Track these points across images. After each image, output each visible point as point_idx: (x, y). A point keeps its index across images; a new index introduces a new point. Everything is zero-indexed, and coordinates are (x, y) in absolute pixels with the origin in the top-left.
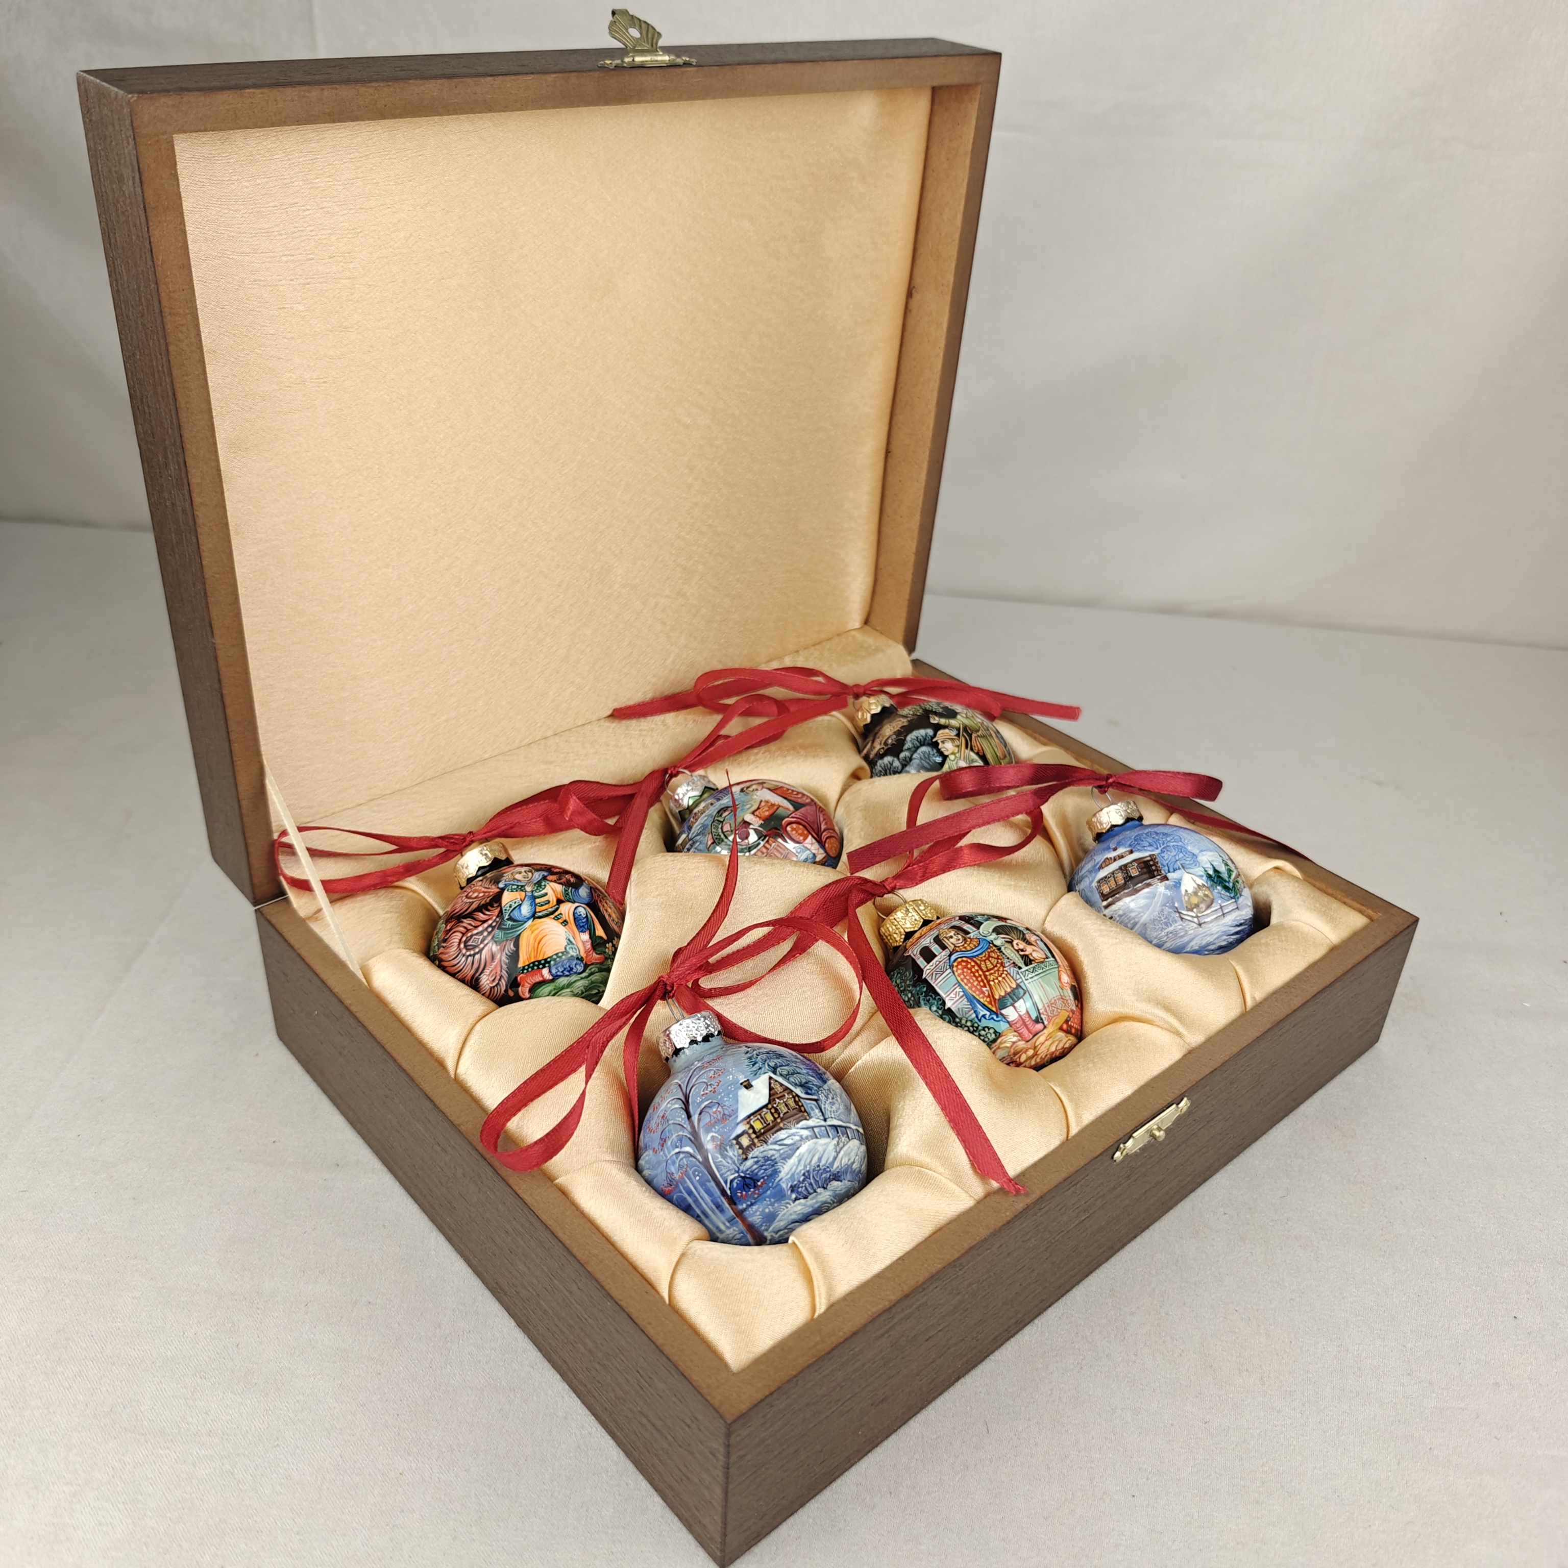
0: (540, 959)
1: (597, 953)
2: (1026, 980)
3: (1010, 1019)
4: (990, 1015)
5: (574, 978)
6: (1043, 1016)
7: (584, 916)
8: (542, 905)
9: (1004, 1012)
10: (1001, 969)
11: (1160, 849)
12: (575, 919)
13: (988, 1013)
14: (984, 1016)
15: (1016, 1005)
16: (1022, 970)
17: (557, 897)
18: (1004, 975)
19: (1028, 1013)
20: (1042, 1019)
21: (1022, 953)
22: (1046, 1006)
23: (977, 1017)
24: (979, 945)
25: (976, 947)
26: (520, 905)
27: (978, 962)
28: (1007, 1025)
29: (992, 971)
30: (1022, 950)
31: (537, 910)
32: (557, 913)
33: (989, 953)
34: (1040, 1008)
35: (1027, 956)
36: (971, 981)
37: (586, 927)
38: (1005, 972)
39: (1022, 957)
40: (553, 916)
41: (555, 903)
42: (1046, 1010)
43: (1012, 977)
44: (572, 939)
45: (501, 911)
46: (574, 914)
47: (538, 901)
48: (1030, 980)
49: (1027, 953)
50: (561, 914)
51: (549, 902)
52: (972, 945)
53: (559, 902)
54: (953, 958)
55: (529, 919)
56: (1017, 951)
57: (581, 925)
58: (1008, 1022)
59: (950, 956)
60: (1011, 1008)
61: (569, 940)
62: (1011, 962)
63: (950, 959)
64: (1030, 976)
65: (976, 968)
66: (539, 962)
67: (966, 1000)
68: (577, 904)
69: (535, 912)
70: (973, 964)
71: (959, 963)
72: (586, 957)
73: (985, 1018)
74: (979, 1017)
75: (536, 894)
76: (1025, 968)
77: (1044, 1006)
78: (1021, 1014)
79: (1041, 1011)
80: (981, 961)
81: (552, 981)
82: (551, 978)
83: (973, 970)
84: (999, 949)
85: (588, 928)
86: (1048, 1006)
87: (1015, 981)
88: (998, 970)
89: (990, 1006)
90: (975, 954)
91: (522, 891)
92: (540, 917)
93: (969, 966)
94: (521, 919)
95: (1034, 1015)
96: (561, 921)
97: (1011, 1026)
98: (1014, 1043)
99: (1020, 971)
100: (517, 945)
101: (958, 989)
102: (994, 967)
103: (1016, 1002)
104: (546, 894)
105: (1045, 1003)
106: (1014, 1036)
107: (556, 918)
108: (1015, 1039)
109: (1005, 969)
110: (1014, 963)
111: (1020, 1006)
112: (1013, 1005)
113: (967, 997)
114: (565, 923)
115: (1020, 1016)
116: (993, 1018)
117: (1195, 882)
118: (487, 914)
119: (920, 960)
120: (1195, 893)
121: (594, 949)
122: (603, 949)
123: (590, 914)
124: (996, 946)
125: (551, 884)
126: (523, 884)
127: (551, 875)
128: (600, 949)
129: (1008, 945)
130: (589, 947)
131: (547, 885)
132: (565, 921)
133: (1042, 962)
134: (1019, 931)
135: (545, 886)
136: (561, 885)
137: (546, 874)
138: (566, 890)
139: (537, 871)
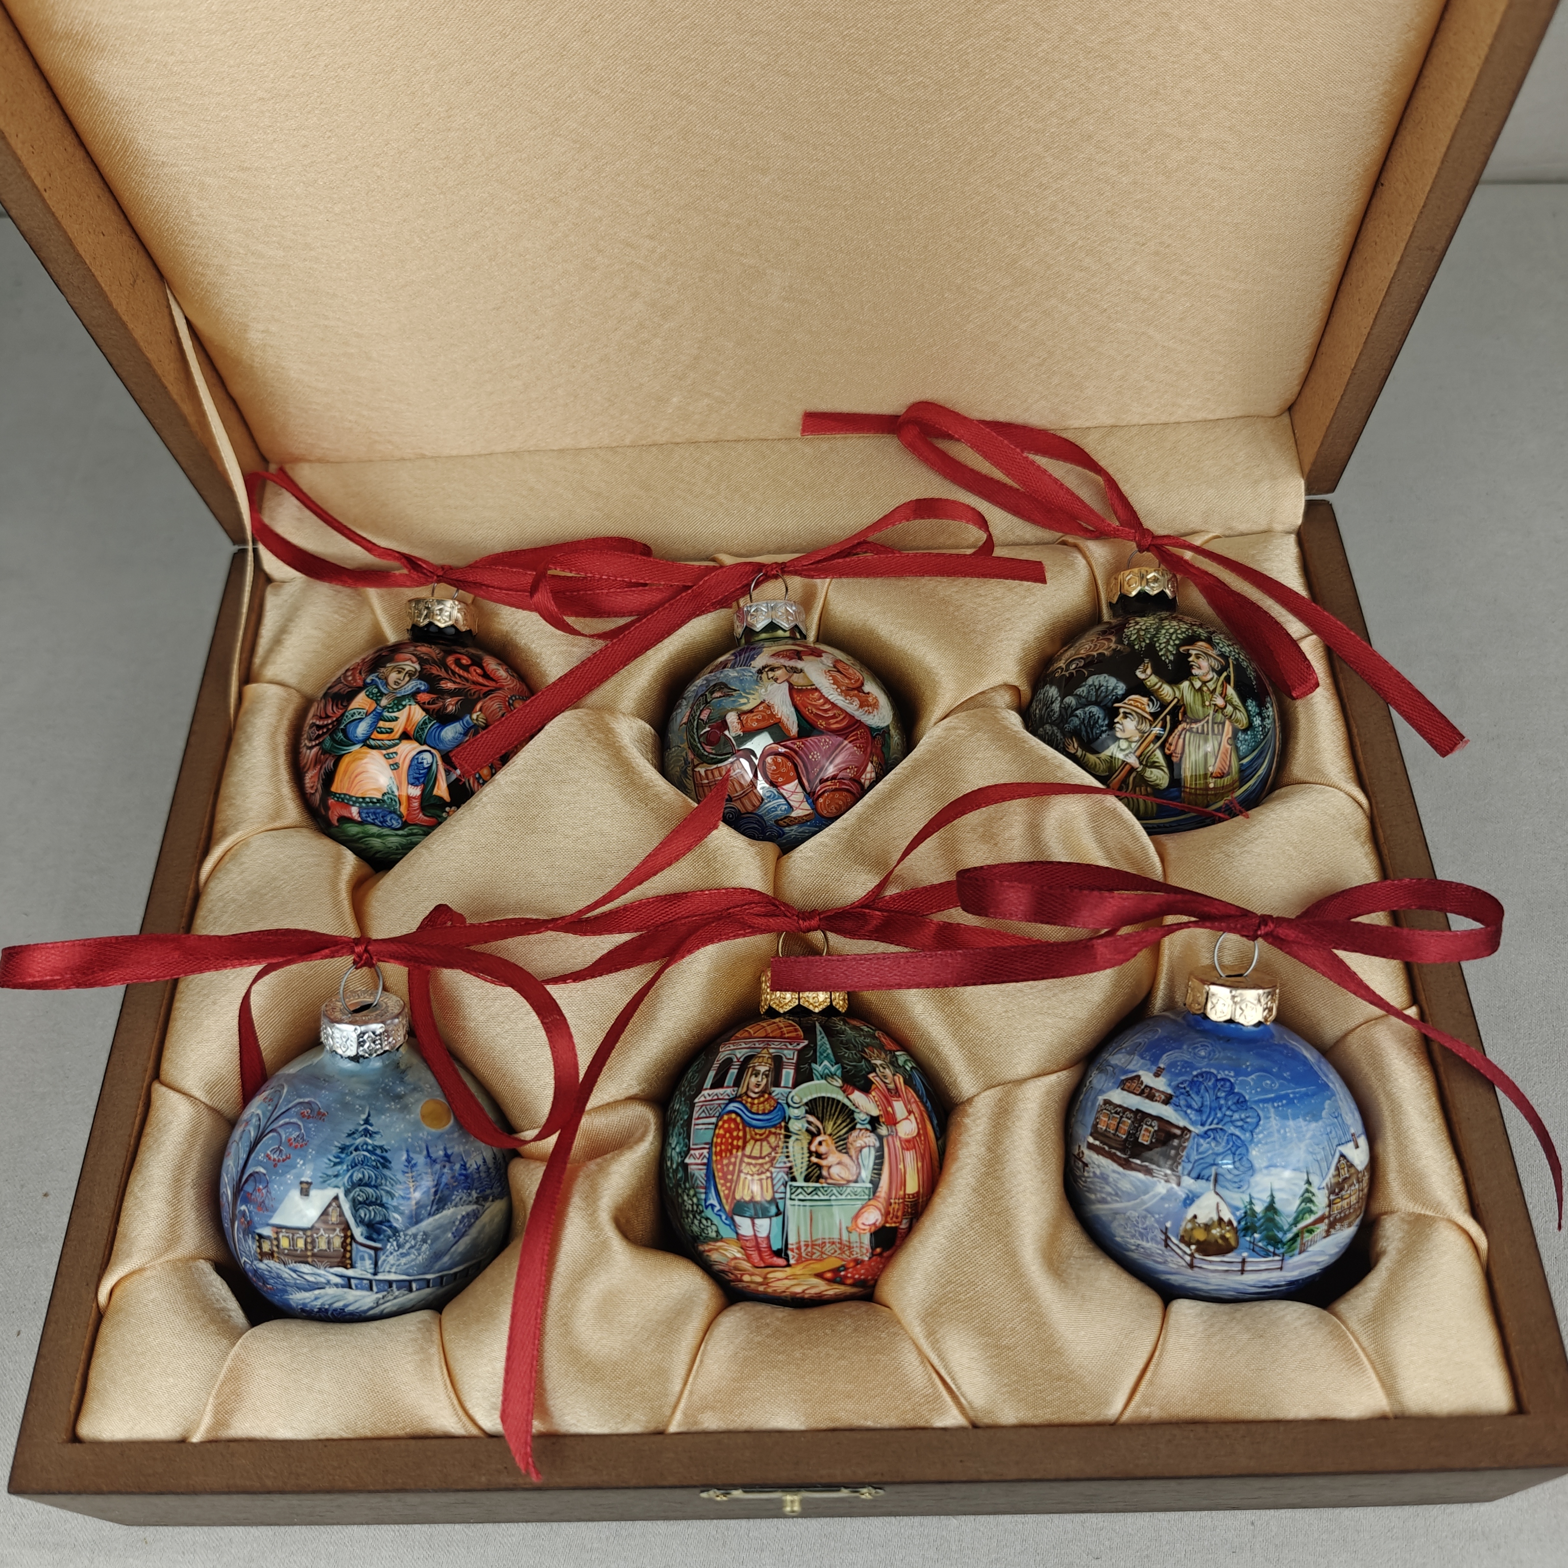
0: (352, 794)
1: (424, 814)
2: (791, 1199)
3: (742, 1232)
4: (719, 1210)
5: (386, 831)
6: (790, 1253)
7: (426, 766)
8: (382, 733)
9: (737, 1218)
10: (766, 1167)
11: (1206, 1128)
12: (412, 765)
13: (718, 1207)
14: (713, 1206)
15: (757, 1221)
16: (794, 1184)
17: (405, 728)
18: (763, 1176)
19: (768, 1238)
20: (787, 1255)
22: (802, 1244)
23: (706, 1200)
25: (764, 1114)
26: (361, 719)
27: (748, 1137)
28: (735, 1236)
29: (753, 1162)
31: (373, 737)
32: (391, 750)
33: (770, 1133)
34: (790, 1241)
36: (724, 1155)
37: (422, 780)
38: (768, 1174)
40: (384, 752)
41: (397, 736)
42: (799, 1248)
43: (773, 1186)
44: (395, 788)
45: (343, 715)
46: (413, 758)
47: (381, 724)
48: (797, 1203)
50: (396, 753)
51: (391, 731)
52: (761, 1107)
53: (405, 736)
54: (731, 1107)
55: (359, 742)
56: (811, 1153)
57: (416, 775)
58: (737, 1233)
59: (731, 1101)
60: (748, 1221)
61: (391, 787)
62: (789, 1165)
63: (727, 1105)
64: (801, 1197)
65: (740, 1143)
66: (351, 797)
67: (705, 1171)
68: (425, 747)
69: (369, 738)
70: (741, 1134)
71: (730, 1120)
72: (408, 815)
73: (713, 1210)
74: (708, 1203)
75: (386, 714)
76: (800, 1183)
77: (799, 1242)
78: (759, 1235)
79: (790, 1246)
80: (752, 1138)
81: (361, 823)
82: (359, 819)
83: (735, 1143)
84: (787, 1137)
85: (423, 783)
86: (807, 1246)
87: (774, 1192)
88: (762, 1165)
89: (724, 1201)
90: (754, 1122)
91: (376, 701)
92: (372, 747)
93: (735, 1134)
94: (351, 736)
95: (777, 1245)
96: (391, 761)
97: (738, 1239)
98: (736, 1258)
99: (790, 1183)
100: (336, 764)
101: (705, 1152)
102: (761, 1158)
103: (759, 1218)
104: (396, 719)
105: (802, 1239)
106: (739, 1252)
107: (387, 757)
108: (739, 1255)
109: (773, 1170)
110: (791, 1168)
112: (752, 1219)
113: (707, 1169)
114: (395, 767)
115: (755, 1235)
116: (720, 1216)
117: (1218, 1211)
118: (335, 708)
119: (712, 1074)
120: (1207, 1227)
121: (423, 808)
122: (438, 812)
123: (437, 765)
124: (787, 1129)
125: (413, 707)
126: (385, 692)
127: (428, 693)
128: (433, 811)
129: (806, 1138)
130: (416, 804)
131: (408, 707)
132: (396, 764)
133: (840, 1186)
134: (848, 1120)
135: (404, 706)
136: (424, 714)
137: (423, 688)
138: (425, 723)
139: (420, 678)
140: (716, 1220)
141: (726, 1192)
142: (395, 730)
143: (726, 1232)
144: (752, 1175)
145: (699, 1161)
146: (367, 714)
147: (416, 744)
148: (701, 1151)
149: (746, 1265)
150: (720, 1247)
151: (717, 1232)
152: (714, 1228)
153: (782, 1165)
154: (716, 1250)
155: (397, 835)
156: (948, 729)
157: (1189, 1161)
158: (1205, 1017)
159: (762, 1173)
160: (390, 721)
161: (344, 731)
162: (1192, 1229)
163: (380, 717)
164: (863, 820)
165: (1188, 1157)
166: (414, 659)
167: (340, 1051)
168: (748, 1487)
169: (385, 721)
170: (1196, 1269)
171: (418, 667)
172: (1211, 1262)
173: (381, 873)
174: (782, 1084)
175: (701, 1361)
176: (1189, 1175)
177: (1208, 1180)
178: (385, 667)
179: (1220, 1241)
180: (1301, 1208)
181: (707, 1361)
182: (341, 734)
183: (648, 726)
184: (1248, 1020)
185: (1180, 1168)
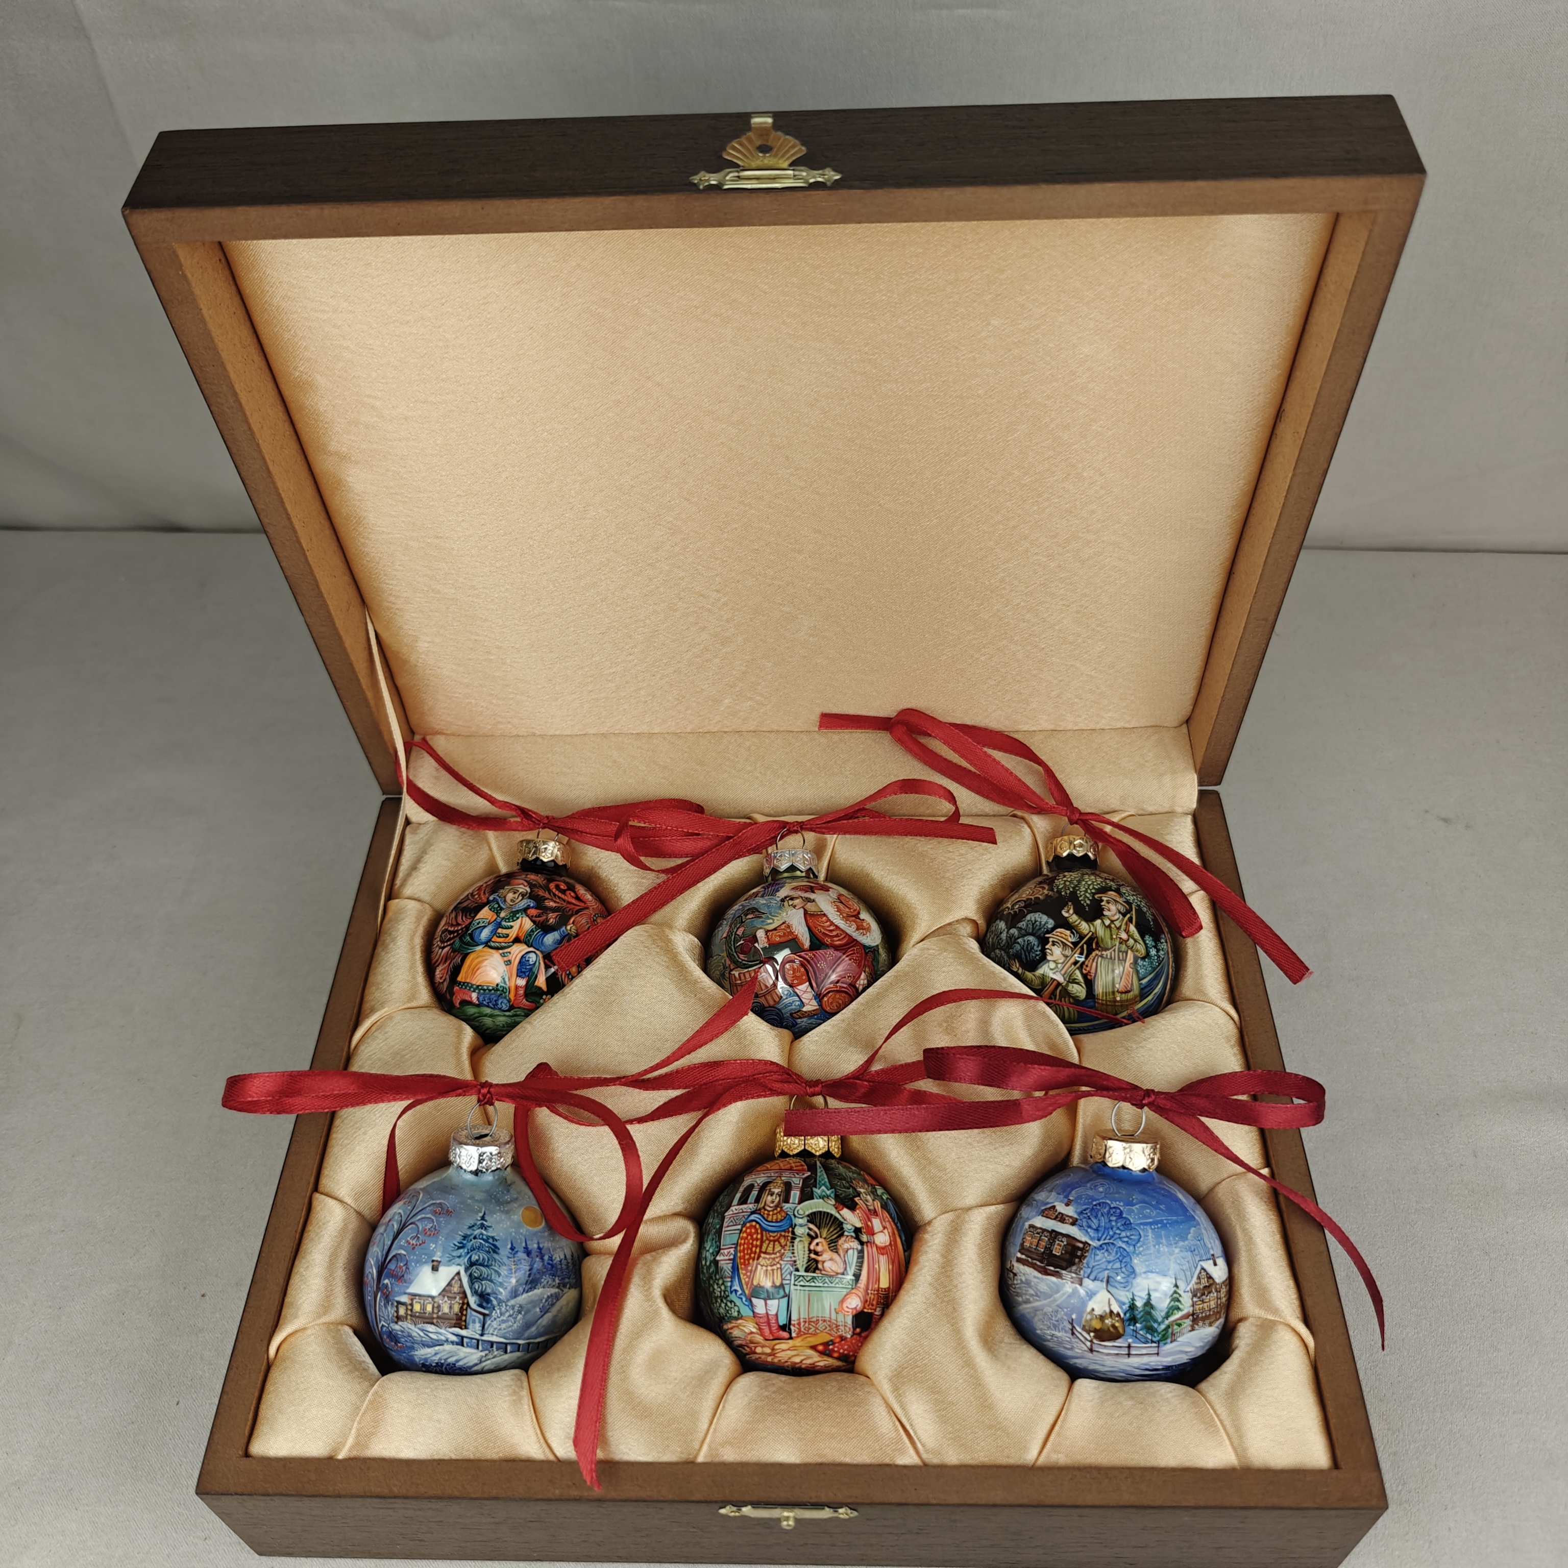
0: (474, 983)
1: (527, 1000)
2: (795, 1285)
3: (756, 1311)
4: (741, 1294)
5: (497, 1012)
6: (792, 1327)
7: (531, 963)
8: (500, 937)
9: (754, 1300)
10: (777, 1260)
11: (1101, 1242)
12: (520, 962)
13: (740, 1292)
14: (736, 1291)
15: (769, 1302)
16: (797, 1273)
17: (518, 934)
18: (775, 1267)
19: (777, 1315)
20: (790, 1329)
21: (813, 1256)
22: (802, 1320)
23: (731, 1287)
24: (781, 1220)
25: (777, 1222)
26: (485, 927)
27: (764, 1238)
28: (751, 1314)
29: (768, 1256)
30: (816, 1253)
31: (493, 940)
32: (506, 950)
33: (781, 1235)
34: (793, 1318)
35: (817, 1262)
36: (746, 1252)
37: (527, 974)
38: (778, 1266)
39: (810, 1259)
40: (501, 951)
41: (511, 940)
42: (799, 1324)
43: (782, 1275)
44: (507, 980)
45: (470, 923)
46: (522, 957)
47: (500, 930)
48: (799, 1288)
49: (819, 1258)
50: (510, 953)
51: (508, 936)
52: (775, 1217)
53: (517, 940)
54: (752, 1217)
55: (482, 944)
56: (810, 1251)
57: (523, 970)
58: (754, 1312)
59: (752, 1213)
60: (762, 1302)
61: (504, 979)
62: (793, 1259)
63: (749, 1216)
64: (802, 1283)
65: (758, 1243)
66: (472, 985)
67: (731, 1265)
68: (532, 949)
69: (490, 940)
70: (759, 1236)
71: (751, 1227)
72: (514, 1000)
73: (736, 1294)
74: (733, 1289)
75: (504, 923)
76: (802, 1273)
77: (799, 1319)
78: (770, 1313)
79: (793, 1322)
80: (767, 1239)
81: (478, 1006)
82: (477, 1002)
83: (755, 1243)
84: (793, 1239)
85: (528, 976)
86: (805, 1322)
87: (782, 1279)
88: (774, 1259)
89: (745, 1287)
90: (770, 1228)
91: (497, 913)
92: (491, 947)
93: (755, 1236)
94: (477, 940)
95: (783, 1321)
96: (506, 959)
97: (754, 1317)
98: (752, 1333)
99: (794, 1273)
100: (463, 960)
101: (732, 1251)
102: (773, 1253)
103: (770, 1299)
104: (512, 927)
105: (802, 1316)
106: (754, 1327)
107: (503, 955)
108: (754, 1330)
109: (782, 1262)
110: (795, 1261)
111: (772, 1305)
112: (765, 1300)
113: (733, 1263)
114: (508, 963)
115: (767, 1313)
116: (741, 1299)
117: (1110, 1305)
118: (464, 918)
119: (738, 1195)
120: (1102, 1318)
121: (526, 995)
122: (537, 999)
123: (539, 963)
124: (793, 1233)
125: (524, 919)
126: (504, 907)
127: (536, 908)
128: (533, 998)
129: (807, 1240)
130: (521, 992)
131: (520, 919)
132: (510, 961)
133: (831, 1276)
134: (838, 1229)
135: (518, 918)
136: (532, 924)
137: (532, 905)
138: (532, 931)
139: (530, 898)
140: (738, 1302)
141: (747, 1280)
142: (510, 935)
143: (746, 1311)
144: (767, 1266)
145: (727, 1258)
146: (489, 923)
147: (525, 947)
148: (728, 1250)
149: (759, 1338)
150: (740, 1324)
151: (739, 1312)
152: (736, 1309)
153: (789, 1259)
154: (737, 1327)
155: (505, 1016)
156: (923, 949)
157: (1089, 1267)
158: (1104, 1164)
159: (774, 1265)
160: (506, 928)
161: (471, 935)
162: (1091, 1320)
163: (499, 926)
164: (858, 1014)
165: (1088, 1264)
166: (526, 884)
167: (464, 1167)
168: (756, 1504)
169: (503, 928)
170: (1094, 1353)
171: (529, 890)
172: (1105, 1346)
173: (488, 1046)
174: (791, 1201)
175: (724, 1407)
176: (1088, 1277)
177: (1102, 1281)
178: (503, 889)
179: (1111, 1329)
180: (1171, 1305)
181: (727, 1406)
182: (468, 938)
183: (696, 940)
184: (1135, 1166)
185: (1082, 1272)
